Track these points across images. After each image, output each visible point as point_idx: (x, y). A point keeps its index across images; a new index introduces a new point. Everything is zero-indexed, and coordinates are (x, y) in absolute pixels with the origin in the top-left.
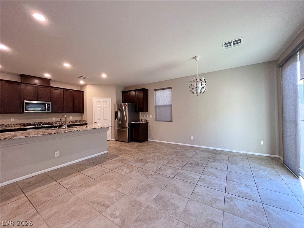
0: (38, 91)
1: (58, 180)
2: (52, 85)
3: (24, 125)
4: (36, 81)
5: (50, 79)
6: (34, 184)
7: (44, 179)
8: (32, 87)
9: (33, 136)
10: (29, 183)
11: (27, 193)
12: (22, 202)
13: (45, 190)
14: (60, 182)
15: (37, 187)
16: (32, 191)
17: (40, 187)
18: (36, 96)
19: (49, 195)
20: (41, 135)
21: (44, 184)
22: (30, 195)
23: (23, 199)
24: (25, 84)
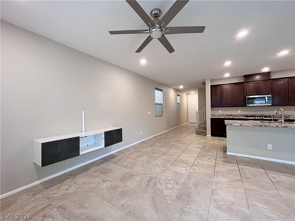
0: (258, 86)
1: (266, 170)
2: (274, 77)
3: (247, 116)
4: (258, 77)
5: (271, 72)
6: (246, 163)
7: (254, 163)
8: (253, 84)
9: (246, 125)
10: (243, 160)
11: (240, 166)
12: (235, 169)
13: (252, 171)
14: (268, 172)
15: (247, 166)
16: (243, 166)
17: (250, 167)
18: (256, 91)
19: (254, 176)
20: (252, 126)
21: (252, 167)
22: (241, 168)
23: (236, 168)
24: (247, 83)
